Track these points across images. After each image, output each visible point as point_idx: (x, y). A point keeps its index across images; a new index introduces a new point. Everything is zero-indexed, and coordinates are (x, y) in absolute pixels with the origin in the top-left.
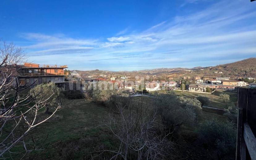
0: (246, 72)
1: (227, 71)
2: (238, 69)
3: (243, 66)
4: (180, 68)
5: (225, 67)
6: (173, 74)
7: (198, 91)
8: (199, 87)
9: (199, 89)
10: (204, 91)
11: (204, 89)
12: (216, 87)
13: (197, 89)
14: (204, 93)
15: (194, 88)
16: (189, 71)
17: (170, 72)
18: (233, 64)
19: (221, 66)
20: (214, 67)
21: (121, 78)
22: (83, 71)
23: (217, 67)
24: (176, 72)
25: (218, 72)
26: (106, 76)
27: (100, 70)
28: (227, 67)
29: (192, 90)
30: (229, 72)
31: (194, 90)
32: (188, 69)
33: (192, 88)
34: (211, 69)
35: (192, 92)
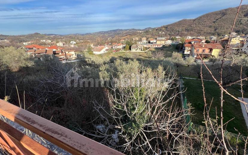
0: (179, 32)
1: (168, 31)
2: (174, 29)
3: (178, 27)
4: (133, 29)
5: (167, 28)
6: (126, 36)
7: (138, 50)
8: (138, 47)
9: (138, 48)
10: (141, 50)
11: (141, 49)
12: (151, 46)
13: (137, 49)
14: (142, 51)
15: (135, 48)
16: (141, 32)
17: (125, 33)
18: (172, 25)
19: (164, 27)
20: (159, 28)
21: (71, 42)
22: (13, 36)
23: (161, 27)
24: (129, 34)
25: (162, 32)
26: (50, 41)
27: (41, 34)
28: (168, 27)
29: (133, 50)
30: (168, 33)
31: (135, 50)
32: (141, 30)
33: (133, 48)
34: (157, 30)
35: (133, 51)
